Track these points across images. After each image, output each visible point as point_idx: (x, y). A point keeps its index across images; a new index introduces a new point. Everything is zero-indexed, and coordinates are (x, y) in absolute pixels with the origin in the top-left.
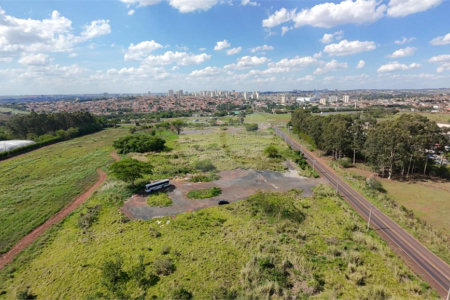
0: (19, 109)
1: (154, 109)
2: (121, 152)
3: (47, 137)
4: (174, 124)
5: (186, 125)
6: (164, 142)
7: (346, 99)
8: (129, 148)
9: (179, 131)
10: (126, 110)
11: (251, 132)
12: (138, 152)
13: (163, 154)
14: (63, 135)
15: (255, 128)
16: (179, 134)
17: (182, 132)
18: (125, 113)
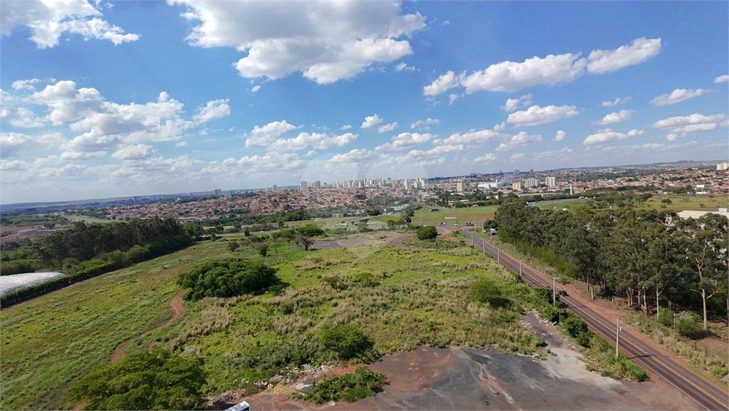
0: (97, 216)
1: (280, 209)
2: (189, 297)
3: (93, 263)
6: (273, 271)
7: (551, 181)
8: (205, 287)
9: (307, 244)
10: (240, 212)
11: (428, 242)
12: (220, 295)
13: (267, 298)
14: (120, 257)
15: (431, 235)
16: (307, 250)
17: (312, 247)
18: (238, 216)
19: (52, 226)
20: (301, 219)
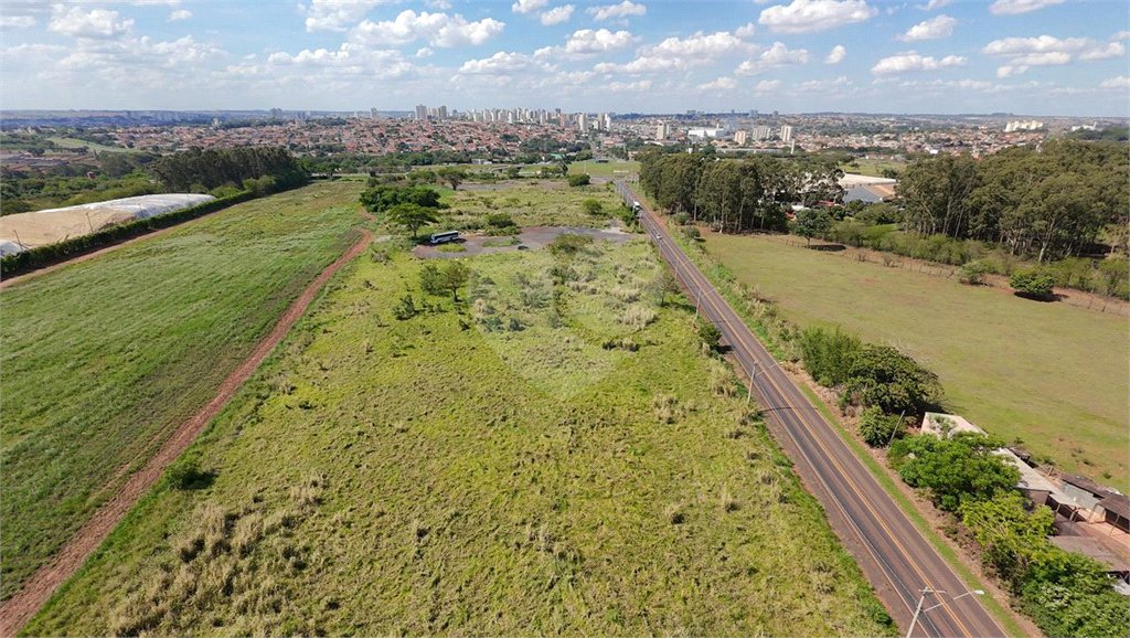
0: (99, 142)
1: (391, 147)
2: (375, 210)
3: (230, 191)
4: (442, 174)
5: (463, 176)
6: (438, 196)
7: (786, 132)
8: (386, 202)
9: (455, 185)
10: (331, 149)
14: (254, 188)
15: (584, 181)
16: (455, 189)
17: (459, 187)
18: (330, 154)
19: (40, 153)
20: (430, 163)
